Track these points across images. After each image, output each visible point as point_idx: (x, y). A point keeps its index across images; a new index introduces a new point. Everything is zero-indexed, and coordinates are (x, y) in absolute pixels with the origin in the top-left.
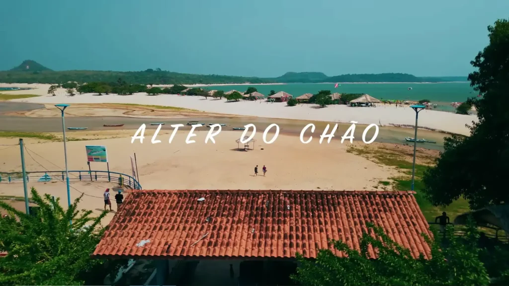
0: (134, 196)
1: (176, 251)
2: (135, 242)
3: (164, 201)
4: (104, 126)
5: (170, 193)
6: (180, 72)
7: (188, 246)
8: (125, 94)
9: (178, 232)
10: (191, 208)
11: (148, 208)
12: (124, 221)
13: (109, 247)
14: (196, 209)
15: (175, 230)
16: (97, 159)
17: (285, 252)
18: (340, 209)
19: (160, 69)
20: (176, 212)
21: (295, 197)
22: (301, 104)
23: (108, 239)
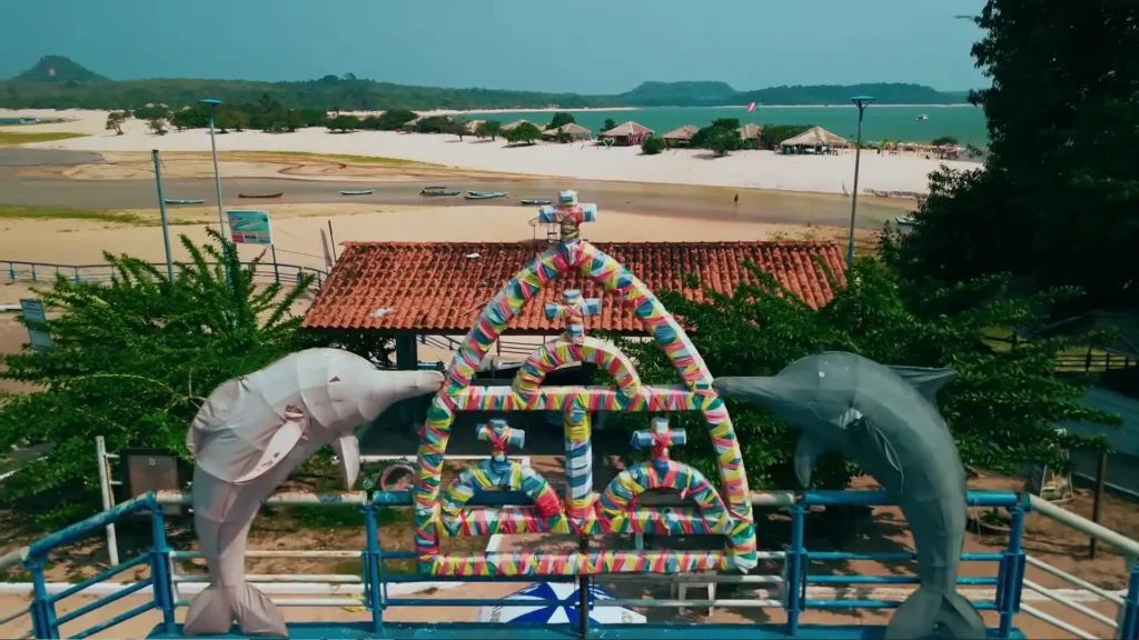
0: (357, 250)
1: (437, 322)
2: (368, 311)
3: (409, 258)
4: (241, 196)
5: (418, 247)
6: (398, 83)
7: (455, 316)
8: (279, 131)
9: (437, 299)
10: (457, 268)
11: (382, 267)
12: (345, 284)
13: (326, 317)
14: (466, 269)
15: (432, 296)
16: (252, 238)
17: (613, 323)
18: (711, 268)
19: (352, 75)
20: (432, 273)
21: (635, 253)
22: (673, 151)
23: (323, 306)
